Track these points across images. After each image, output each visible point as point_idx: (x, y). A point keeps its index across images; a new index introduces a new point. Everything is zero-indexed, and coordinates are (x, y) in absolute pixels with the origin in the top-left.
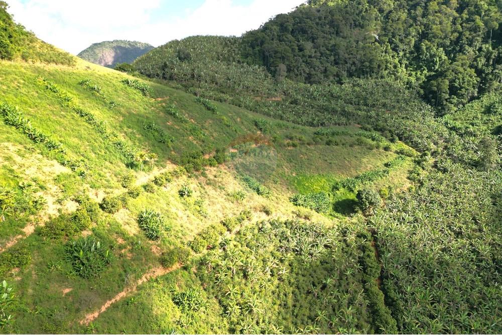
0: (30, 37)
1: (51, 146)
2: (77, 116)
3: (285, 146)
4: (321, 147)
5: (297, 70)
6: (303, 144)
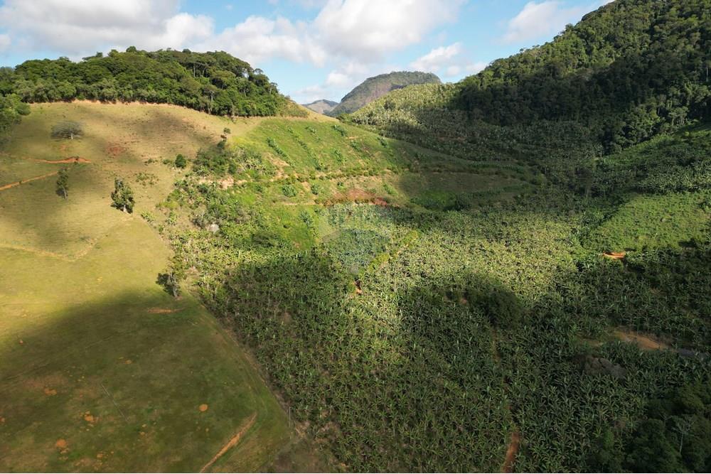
0: (286, 100)
1: (284, 156)
2: (299, 145)
3: (432, 172)
4: (462, 174)
5: (495, 113)
6: (448, 170)
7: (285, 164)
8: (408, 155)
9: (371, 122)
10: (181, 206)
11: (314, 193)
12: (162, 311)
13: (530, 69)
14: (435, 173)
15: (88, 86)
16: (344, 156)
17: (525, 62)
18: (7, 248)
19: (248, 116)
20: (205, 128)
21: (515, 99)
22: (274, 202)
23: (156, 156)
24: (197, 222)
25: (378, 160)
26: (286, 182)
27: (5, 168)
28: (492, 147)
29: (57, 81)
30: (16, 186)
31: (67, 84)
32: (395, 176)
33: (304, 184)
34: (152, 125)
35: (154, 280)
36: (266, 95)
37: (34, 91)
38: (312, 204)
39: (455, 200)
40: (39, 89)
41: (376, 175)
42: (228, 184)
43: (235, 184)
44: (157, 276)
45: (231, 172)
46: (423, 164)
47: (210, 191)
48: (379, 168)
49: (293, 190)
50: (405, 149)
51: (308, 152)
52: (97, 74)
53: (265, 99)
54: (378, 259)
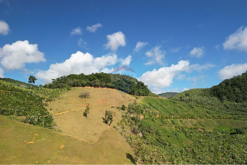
1: (157, 109)
2: (160, 106)
3: (217, 118)
4: (231, 120)
5: (232, 98)
6: (224, 118)
7: (158, 112)
8: (203, 111)
9: (182, 100)
10: (126, 125)
11: (173, 124)
13: (241, 82)
14: (218, 119)
15: (90, 82)
16: (178, 111)
17: (238, 80)
18: (67, 136)
19: (139, 96)
20: (128, 97)
21: (239, 93)
22: (160, 126)
23: (114, 106)
24: (134, 132)
25: (192, 113)
26: (162, 118)
27: (64, 106)
28: (238, 110)
29: (81, 80)
30: (69, 112)
31: (84, 81)
32: (202, 119)
33: (168, 120)
34: (111, 95)
35: (125, 156)
36: (144, 89)
37: (73, 83)
38: (174, 128)
39: (234, 130)
40: (75, 82)
41: (194, 118)
42: (142, 117)
43: (144, 117)
44: (126, 154)
45: (142, 113)
46: (211, 115)
47: (137, 119)
48: (194, 116)
49: (165, 122)
50: (201, 109)
51: (165, 108)
52: (94, 78)
53: (145, 90)
54: (217, 155)
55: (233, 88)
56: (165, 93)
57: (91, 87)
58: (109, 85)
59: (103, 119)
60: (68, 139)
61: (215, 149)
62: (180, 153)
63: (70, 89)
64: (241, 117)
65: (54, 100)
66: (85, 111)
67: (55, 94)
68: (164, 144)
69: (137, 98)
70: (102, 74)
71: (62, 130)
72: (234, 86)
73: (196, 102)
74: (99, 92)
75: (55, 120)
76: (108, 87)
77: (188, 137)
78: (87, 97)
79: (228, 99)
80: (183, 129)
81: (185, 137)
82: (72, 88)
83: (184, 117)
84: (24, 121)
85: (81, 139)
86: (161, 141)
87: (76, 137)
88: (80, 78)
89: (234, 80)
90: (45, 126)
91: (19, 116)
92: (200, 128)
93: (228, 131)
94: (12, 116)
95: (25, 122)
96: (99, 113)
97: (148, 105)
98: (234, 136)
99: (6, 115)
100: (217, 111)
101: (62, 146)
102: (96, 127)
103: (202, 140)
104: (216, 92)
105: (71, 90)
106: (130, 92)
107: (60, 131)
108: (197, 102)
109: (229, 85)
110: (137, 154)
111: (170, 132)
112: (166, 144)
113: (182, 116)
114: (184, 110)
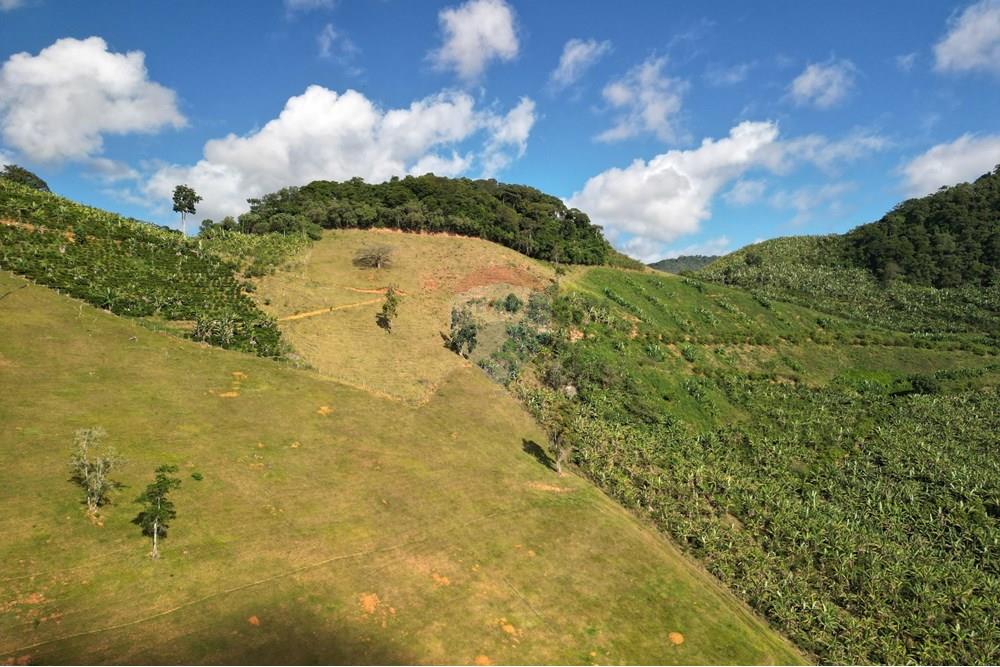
1: (634, 310)
2: (646, 300)
3: (850, 344)
4: (903, 348)
5: (922, 271)
6: (876, 342)
7: (637, 320)
8: (805, 320)
9: (730, 281)
10: (521, 359)
11: (688, 360)
12: (548, 488)
13: (967, 211)
14: (856, 346)
15: (389, 209)
16: (712, 316)
17: (956, 201)
18: (334, 383)
19: (570, 263)
20: (528, 269)
21: (952, 251)
22: (641, 365)
23: (479, 297)
24: (548, 380)
25: (763, 325)
26: (647, 341)
27: (309, 291)
28: (935, 315)
29: (353, 202)
30: (328, 313)
31: (366, 206)
32: (795, 347)
33: (671, 347)
34: (468, 260)
35: (520, 448)
36: (590, 239)
37: (326, 213)
38: (691, 373)
39: (905, 383)
40: (334, 210)
41: (766, 344)
42: (576, 336)
43: (585, 336)
44: (522, 442)
45: (576, 321)
46: (832, 334)
47: (558, 342)
48: (768, 335)
49: (660, 352)
50: (799, 313)
51: (661, 309)
52: (402, 196)
53: (590, 242)
54: (828, 454)
55: (933, 234)
56: (676, 261)
57: (394, 230)
58: (458, 221)
59: (444, 337)
60: (338, 392)
61: (824, 439)
62: (700, 449)
63: (317, 234)
64: (940, 339)
65: (273, 272)
66: (381, 311)
67: (270, 253)
68: (650, 421)
69: (559, 272)
70: (429, 179)
71: (314, 366)
72: (937, 227)
73: (783, 285)
74: (424, 249)
75: (288, 337)
76: (454, 229)
77: (737, 400)
78: (383, 266)
79: (906, 274)
80: (722, 377)
81: (725, 403)
82: (326, 233)
83: (732, 339)
84: (192, 336)
85: (378, 394)
86: (638, 410)
87: (362, 388)
88: (349, 196)
89: (940, 202)
90: (261, 352)
91: (172, 321)
92: (784, 376)
93: (884, 385)
94: (150, 319)
95: (195, 337)
96: (429, 317)
97: (601, 297)
98: (900, 400)
99: (133, 315)
100: (857, 319)
101: (325, 409)
102: (422, 360)
103: (780, 411)
104: (866, 251)
105: (320, 238)
106: (537, 249)
107: (309, 367)
108: (788, 287)
109: (918, 223)
110: (556, 437)
111: (674, 383)
112: (655, 421)
113: (723, 335)
114: (732, 315)
